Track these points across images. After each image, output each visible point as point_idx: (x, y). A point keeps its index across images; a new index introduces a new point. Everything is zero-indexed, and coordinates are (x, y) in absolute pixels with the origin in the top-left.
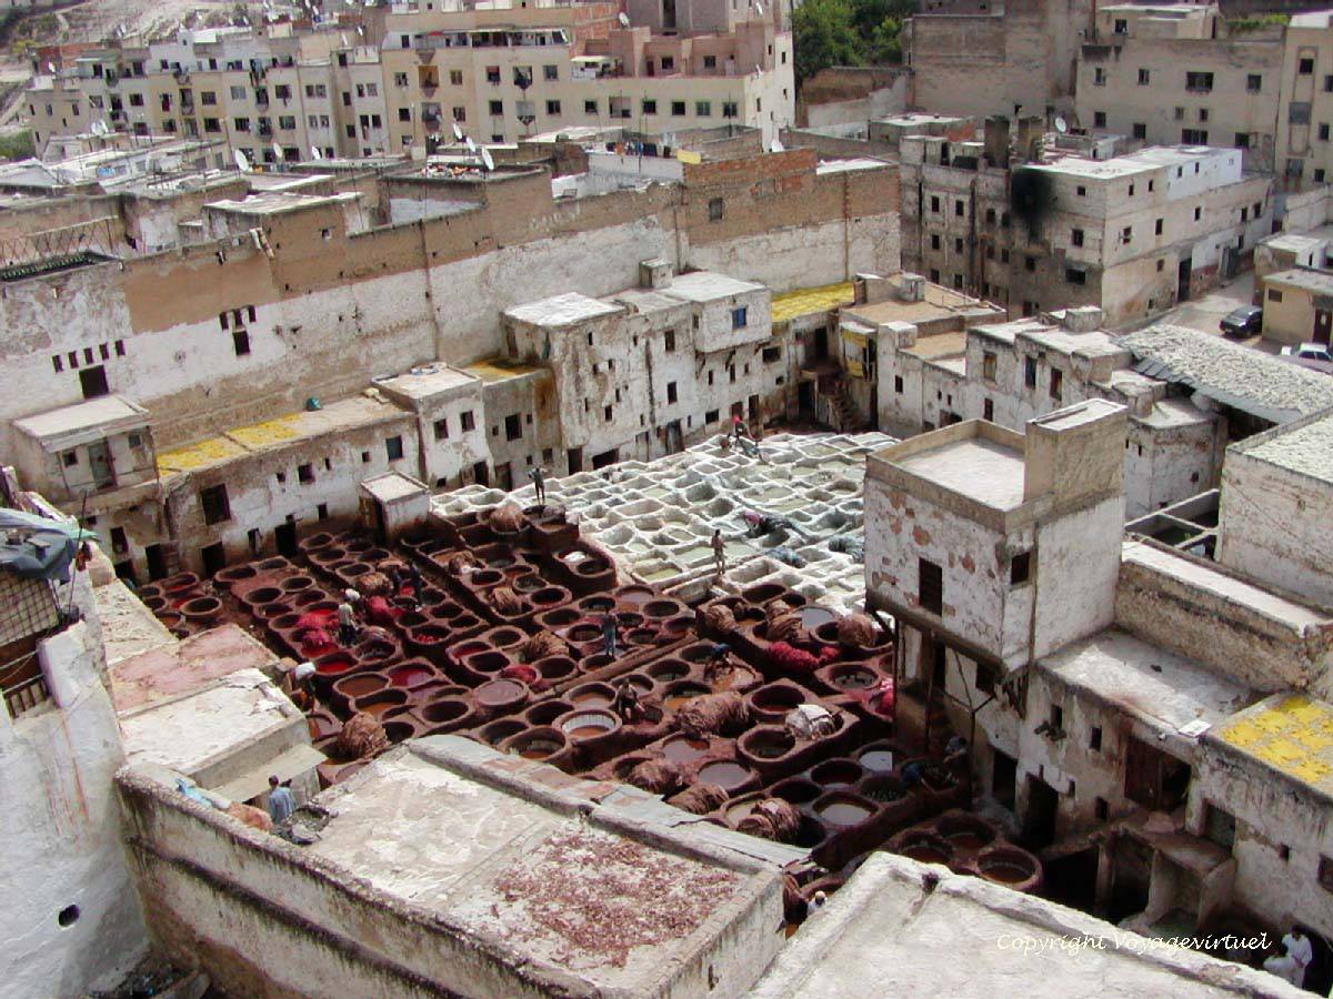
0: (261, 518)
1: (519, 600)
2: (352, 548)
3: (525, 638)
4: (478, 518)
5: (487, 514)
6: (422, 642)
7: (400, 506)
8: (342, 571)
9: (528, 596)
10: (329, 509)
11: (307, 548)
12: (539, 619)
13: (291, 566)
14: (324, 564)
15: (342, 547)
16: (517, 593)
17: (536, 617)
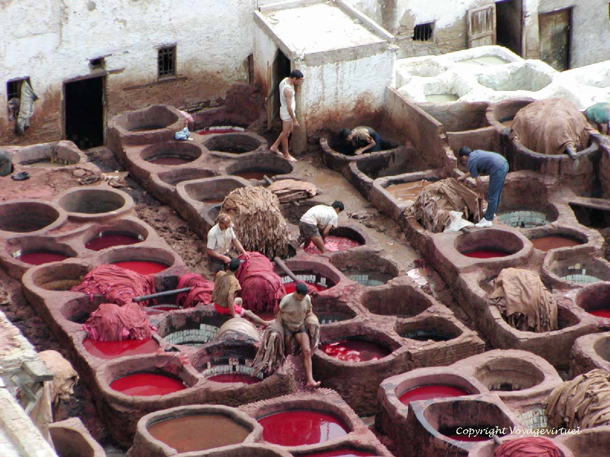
0: (39, 57)
1: (553, 299)
2: (217, 145)
3: (553, 381)
4: (490, 116)
5: (511, 109)
6: (336, 359)
7: (329, 69)
8: (189, 188)
9: (572, 294)
10: (181, 57)
11: (123, 132)
12: (587, 345)
13: (85, 164)
14: (155, 171)
15: (196, 139)
16: (549, 284)
17: (581, 341)
